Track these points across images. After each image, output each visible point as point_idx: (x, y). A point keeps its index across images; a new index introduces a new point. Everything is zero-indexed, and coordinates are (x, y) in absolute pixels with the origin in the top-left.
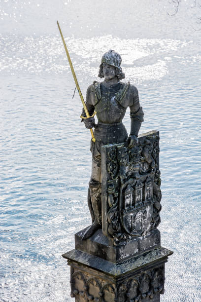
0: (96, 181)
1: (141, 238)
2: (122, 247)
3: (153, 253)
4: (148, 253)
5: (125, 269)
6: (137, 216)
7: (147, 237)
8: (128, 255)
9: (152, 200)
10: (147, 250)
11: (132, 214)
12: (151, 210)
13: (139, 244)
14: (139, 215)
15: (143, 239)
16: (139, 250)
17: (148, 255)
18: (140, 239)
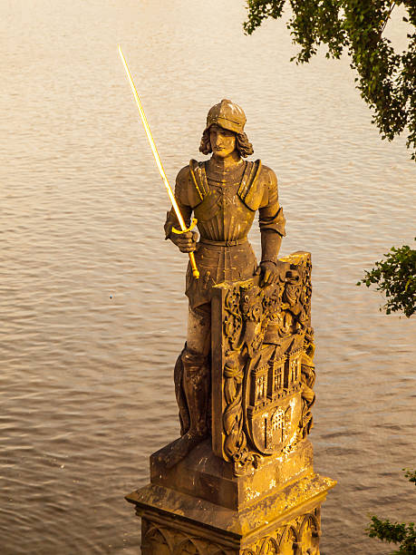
0: (196, 354)
1: (281, 459)
2: (249, 480)
3: (301, 486)
4: (292, 486)
5: (256, 520)
6: (274, 417)
7: (291, 456)
8: (258, 494)
9: (300, 384)
10: (291, 480)
11: (266, 415)
12: (297, 404)
13: (277, 470)
14: (277, 415)
15: (284, 460)
16: (278, 482)
17: (293, 490)
18: (279, 461)
